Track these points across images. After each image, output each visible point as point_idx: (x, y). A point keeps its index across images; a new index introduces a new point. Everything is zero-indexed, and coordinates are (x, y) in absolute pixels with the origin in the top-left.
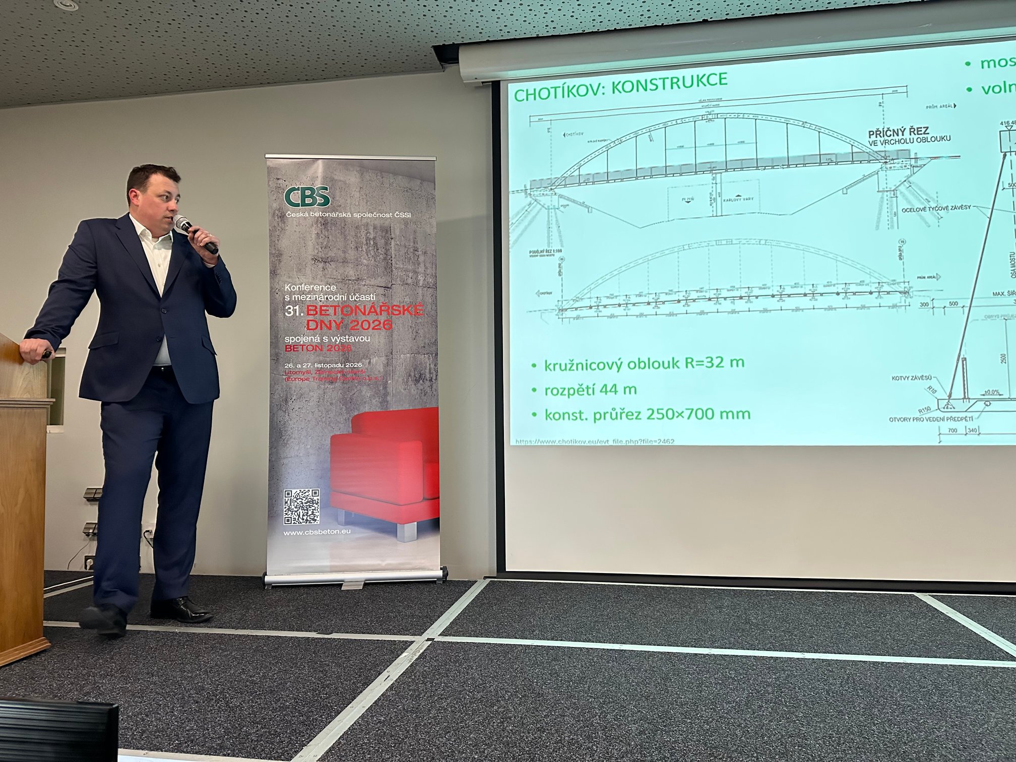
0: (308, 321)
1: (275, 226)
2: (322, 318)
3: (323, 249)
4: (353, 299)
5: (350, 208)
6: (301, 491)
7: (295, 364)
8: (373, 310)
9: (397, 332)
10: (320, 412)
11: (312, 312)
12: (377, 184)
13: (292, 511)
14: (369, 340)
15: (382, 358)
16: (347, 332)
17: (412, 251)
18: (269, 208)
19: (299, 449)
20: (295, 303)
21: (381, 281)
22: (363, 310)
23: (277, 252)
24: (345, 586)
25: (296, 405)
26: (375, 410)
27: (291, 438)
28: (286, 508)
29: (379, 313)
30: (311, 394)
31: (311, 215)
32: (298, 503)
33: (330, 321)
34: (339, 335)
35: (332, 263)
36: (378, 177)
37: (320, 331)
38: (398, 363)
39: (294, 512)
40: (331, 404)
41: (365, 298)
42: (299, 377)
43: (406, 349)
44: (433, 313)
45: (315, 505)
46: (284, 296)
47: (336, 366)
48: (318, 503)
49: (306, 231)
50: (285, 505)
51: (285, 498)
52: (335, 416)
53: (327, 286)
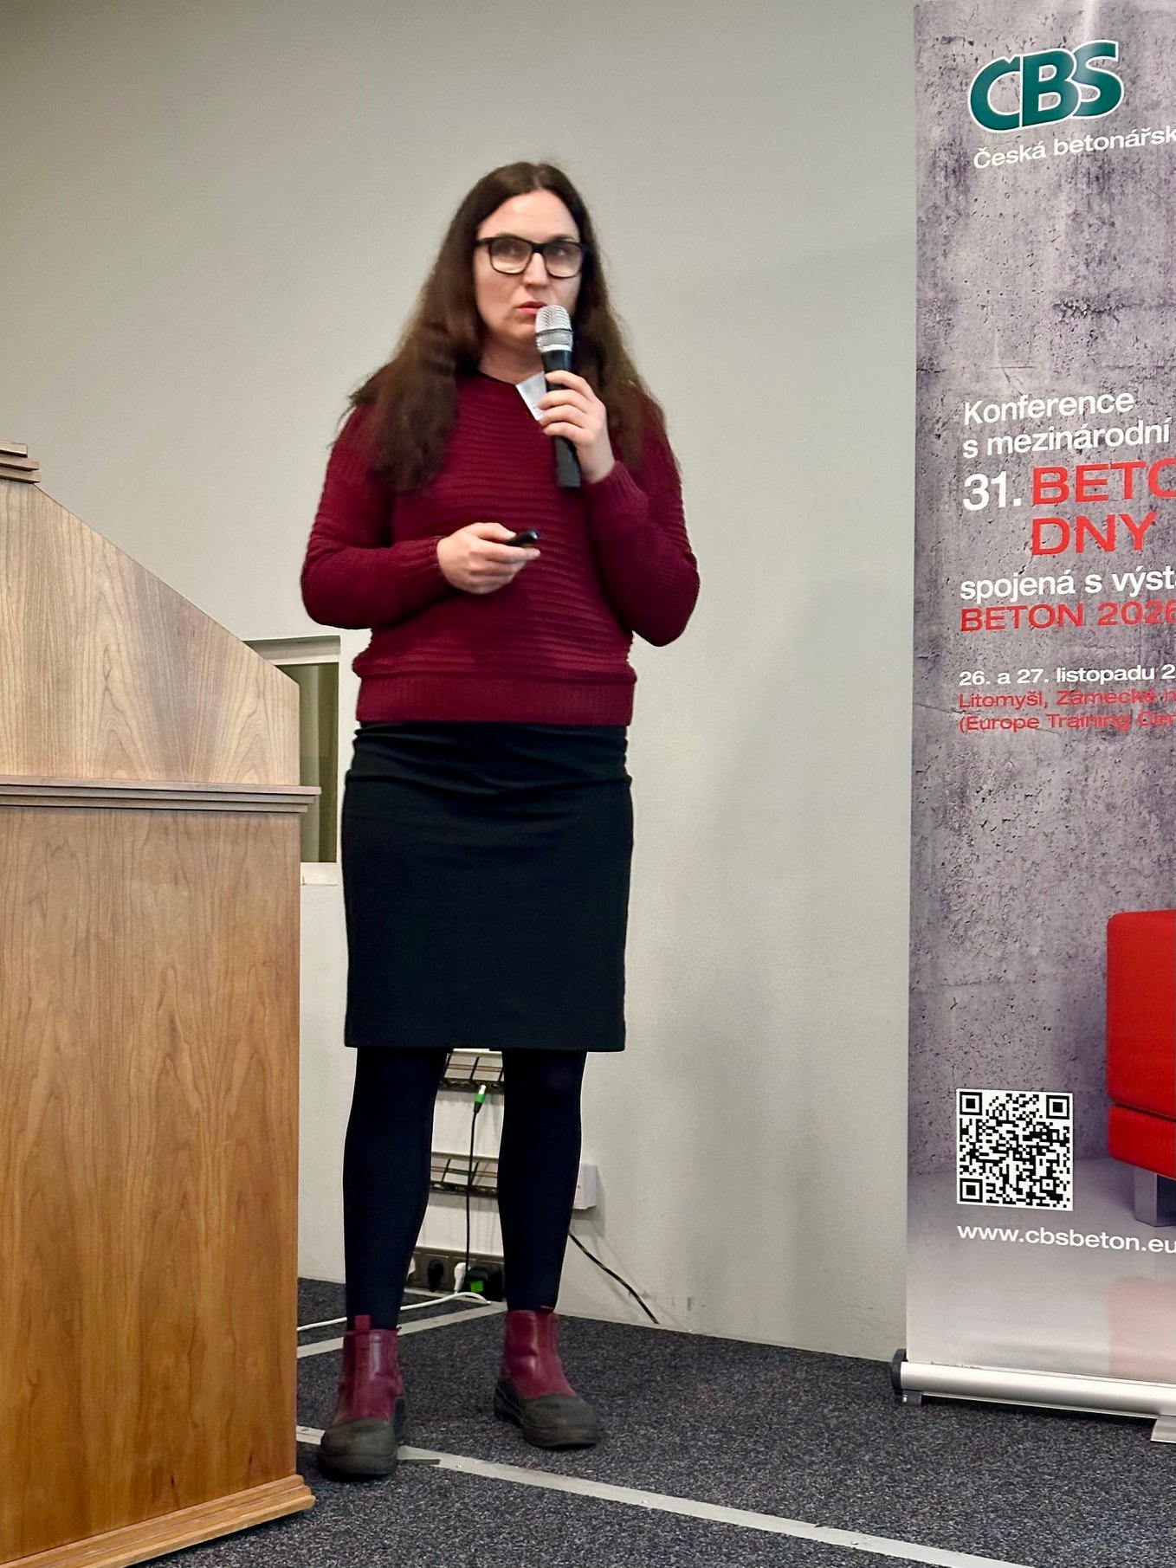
0: (1037, 524)
1: (936, 207)
2: (1084, 509)
3: (1093, 265)
6: (1009, 1095)
7: (992, 673)
10: (1073, 836)
11: (1049, 493)
13: (984, 1162)
16: (1168, 555)
18: (918, 143)
19: (1002, 959)
20: (992, 465)
23: (941, 295)
24: (1159, 1429)
25: (994, 811)
27: (979, 919)
28: (965, 1152)
30: (1044, 773)
31: (1056, 153)
32: (1001, 1137)
33: (1111, 520)
34: (1139, 568)
35: (1121, 315)
37: (1075, 557)
39: (988, 1165)
40: (1110, 807)
42: (1004, 716)
45: (1056, 1146)
46: (960, 442)
47: (1126, 675)
48: (1067, 1140)
49: (1036, 211)
50: (961, 1140)
51: (959, 1116)
52: (1122, 848)
53: (1102, 398)
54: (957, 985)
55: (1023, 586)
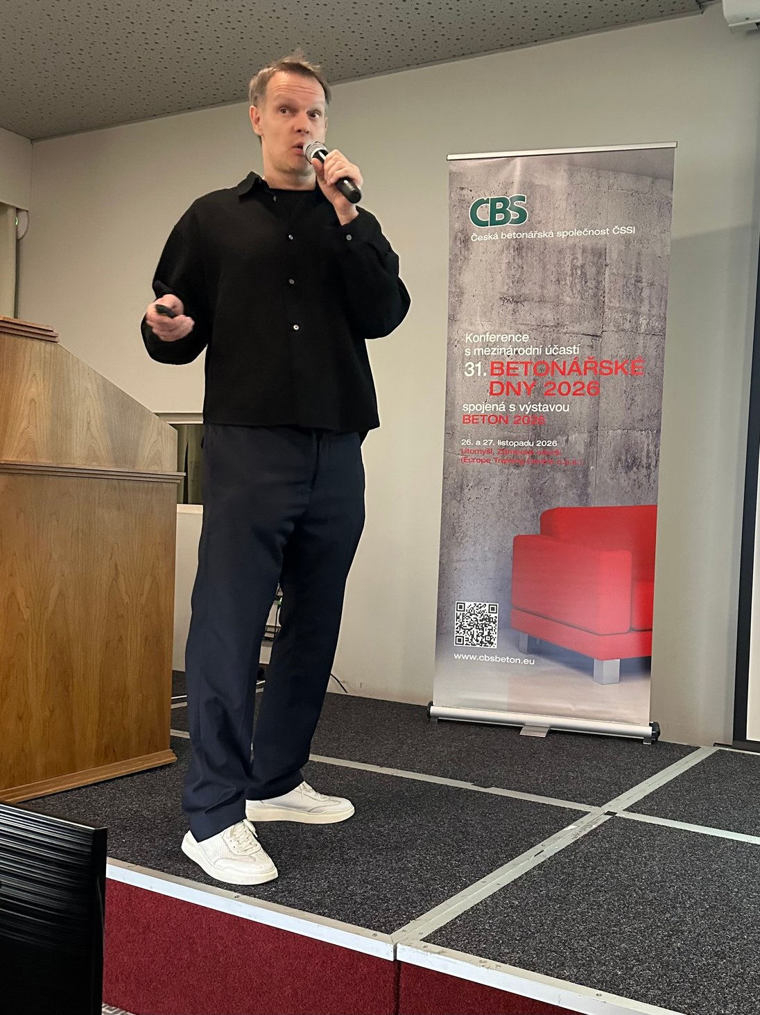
0: (492, 383)
1: (456, 254)
2: (509, 379)
3: (515, 283)
4: (550, 353)
5: (553, 225)
6: (475, 604)
7: (474, 441)
8: (575, 368)
9: (606, 398)
10: (502, 505)
11: (496, 371)
12: (591, 187)
13: (465, 629)
14: (568, 410)
15: (583, 435)
16: (540, 398)
17: (633, 282)
18: (449, 229)
19: (474, 551)
20: (476, 359)
21: (587, 327)
22: (562, 370)
23: (458, 290)
24: (524, 730)
25: (473, 494)
26: (571, 506)
27: (466, 535)
28: (458, 625)
29: (583, 372)
30: (492, 480)
31: (502, 238)
32: (472, 620)
33: (519, 384)
34: (529, 403)
35: (525, 303)
36: (594, 178)
37: (506, 397)
38: (604, 443)
40: (516, 494)
41: (566, 351)
42: (478, 458)
43: (617, 423)
44: (657, 371)
45: (492, 624)
46: (464, 349)
47: (523, 444)
48: (496, 621)
49: (494, 260)
50: (456, 621)
51: (456, 612)
52: (520, 510)
53: (517, 336)
54: (457, 561)
55: (486, 407)
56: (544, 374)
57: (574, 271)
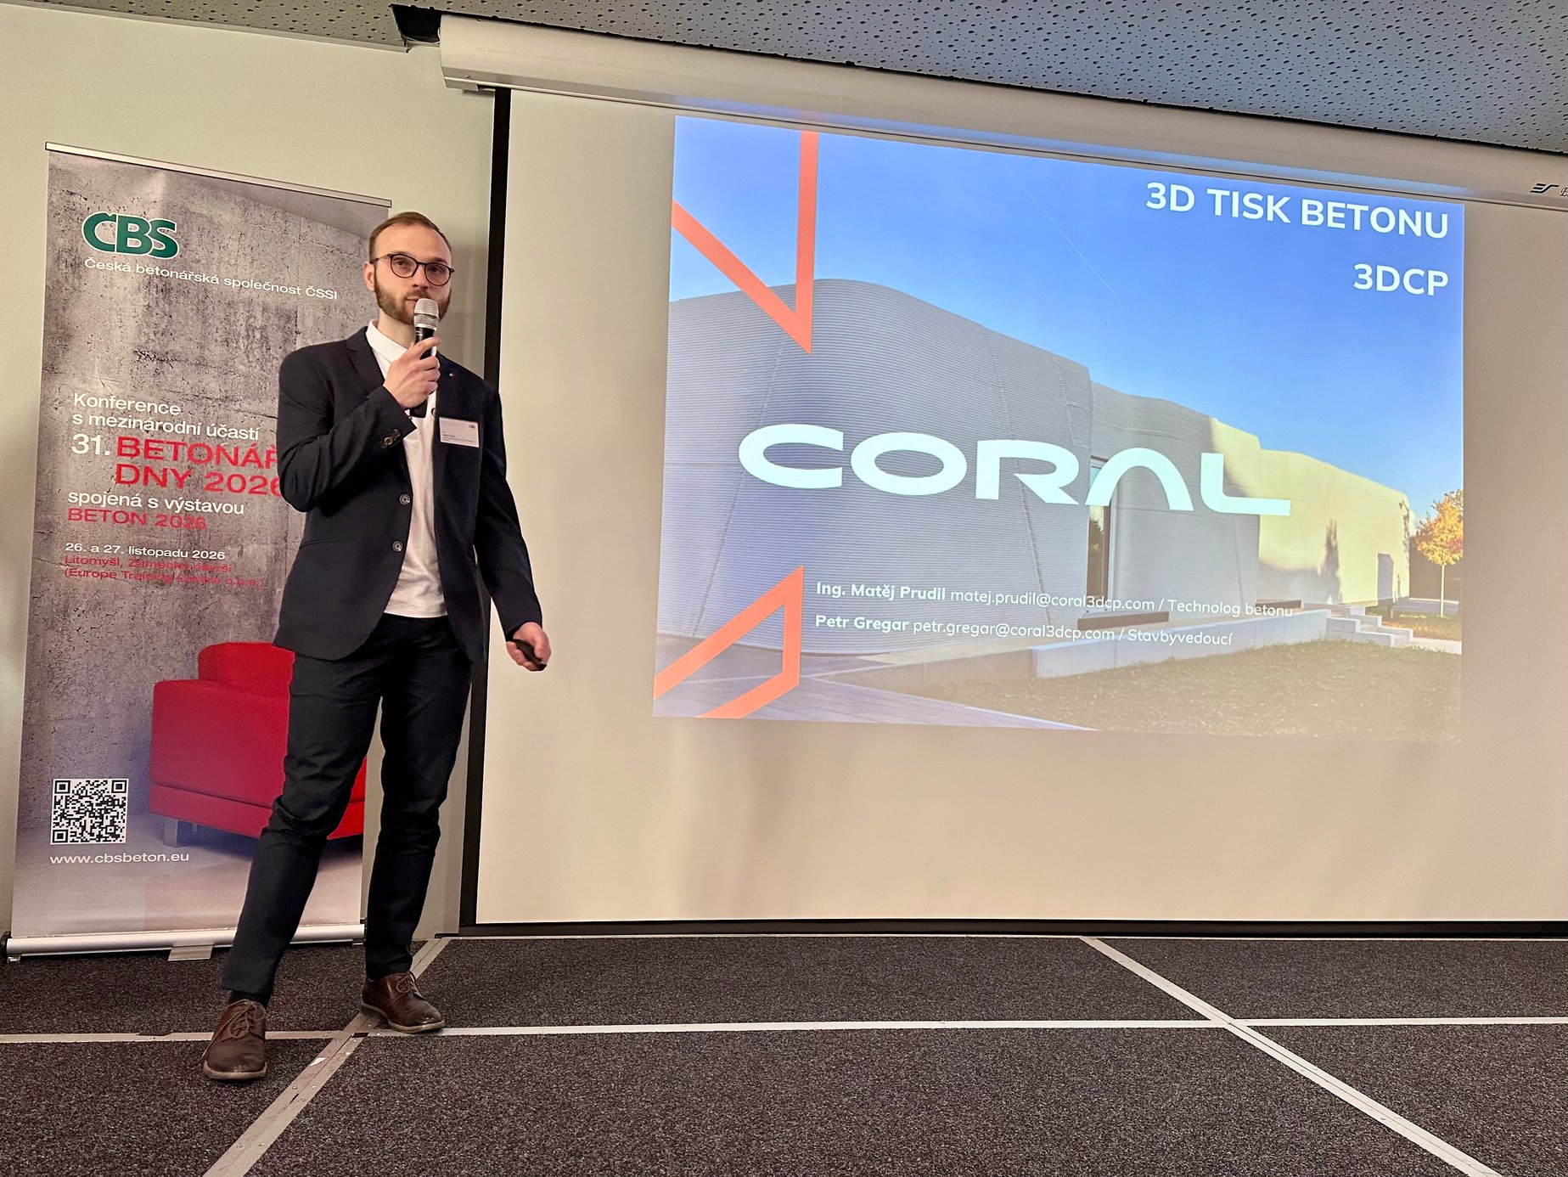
0: (120, 466)
1: (58, 281)
2: (148, 463)
3: (158, 335)
4: (215, 434)
5: (218, 268)
6: (89, 782)
7: (87, 545)
8: (252, 457)
10: (135, 638)
11: (128, 451)
12: (275, 232)
13: (70, 819)
14: (242, 512)
15: (265, 546)
16: (198, 493)
18: (48, 244)
19: (87, 705)
20: (94, 431)
22: (232, 456)
23: (60, 331)
24: (174, 954)
25: (85, 622)
26: (246, 641)
27: (74, 682)
28: (57, 814)
29: (264, 465)
30: (119, 603)
31: (138, 271)
32: (82, 805)
33: (165, 470)
34: (180, 498)
35: (175, 364)
36: (278, 220)
37: (142, 486)
39: (72, 821)
40: (159, 624)
41: (239, 434)
42: (96, 570)
45: (117, 808)
46: (70, 414)
47: (171, 553)
48: (124, 804)
49: (125, 299)
50: (55, 808)
51: (54, 795)
52: (165, 645)
53: (162, 405)
54: (56, 720)
55: (109, 499)
56: (206, 462)
57: (250, 333)
